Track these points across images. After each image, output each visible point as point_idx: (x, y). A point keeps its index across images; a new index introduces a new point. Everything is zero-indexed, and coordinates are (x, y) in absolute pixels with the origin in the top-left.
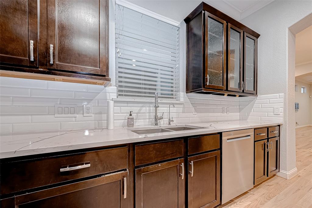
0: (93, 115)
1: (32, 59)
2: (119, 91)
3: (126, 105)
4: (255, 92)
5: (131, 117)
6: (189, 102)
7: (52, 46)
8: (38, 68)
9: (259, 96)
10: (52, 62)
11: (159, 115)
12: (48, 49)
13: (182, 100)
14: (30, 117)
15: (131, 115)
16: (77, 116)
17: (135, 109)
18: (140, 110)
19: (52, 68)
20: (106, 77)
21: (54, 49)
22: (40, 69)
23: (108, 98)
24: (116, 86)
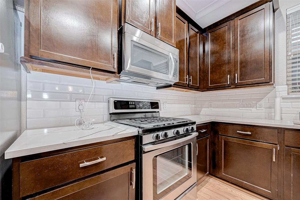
0: (264, 109)
1: (229, 83)
2: (293, 88)
7: (236, 74)
10: (236, 83)
12: (235, 76)
16: (252, 109)
19: (237, 85)
20: (270, 83)
21: (238, 75)
22: (232, 87)
23: (278, 95)
24: (287, 84)
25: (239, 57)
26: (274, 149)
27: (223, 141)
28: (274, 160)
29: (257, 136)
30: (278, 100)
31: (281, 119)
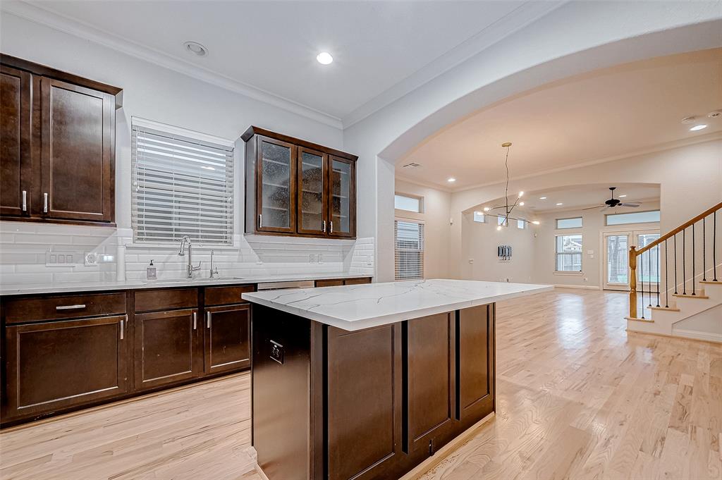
0: (98, 265)
1: (25, 209)
2: (139, 234)
3: (147, 251)
4: (352, 235)
5: (151, 267)
6: (250, 247)
7: (46, 194)
8: (30, 217)
9: (359, 239)
10: (46, 211)
11: (194, 265)
12: (42, 198)
13: (236, 244)
14: (14, 266)
15: (151, 264)
16: (76, 265)
17: (159, 257)
18: (168, 258)
19: (46, 216)
20: (112, 223)
21: (48, 197)
22: (32, 218)
23: (120, 243)
24: (132, 227)
25: (51, 159)
26: (122, 321)
27: (18, 336)
28: (122, 338)
29: (95, 308)
30: (122, 250)
31: (126, 279)
